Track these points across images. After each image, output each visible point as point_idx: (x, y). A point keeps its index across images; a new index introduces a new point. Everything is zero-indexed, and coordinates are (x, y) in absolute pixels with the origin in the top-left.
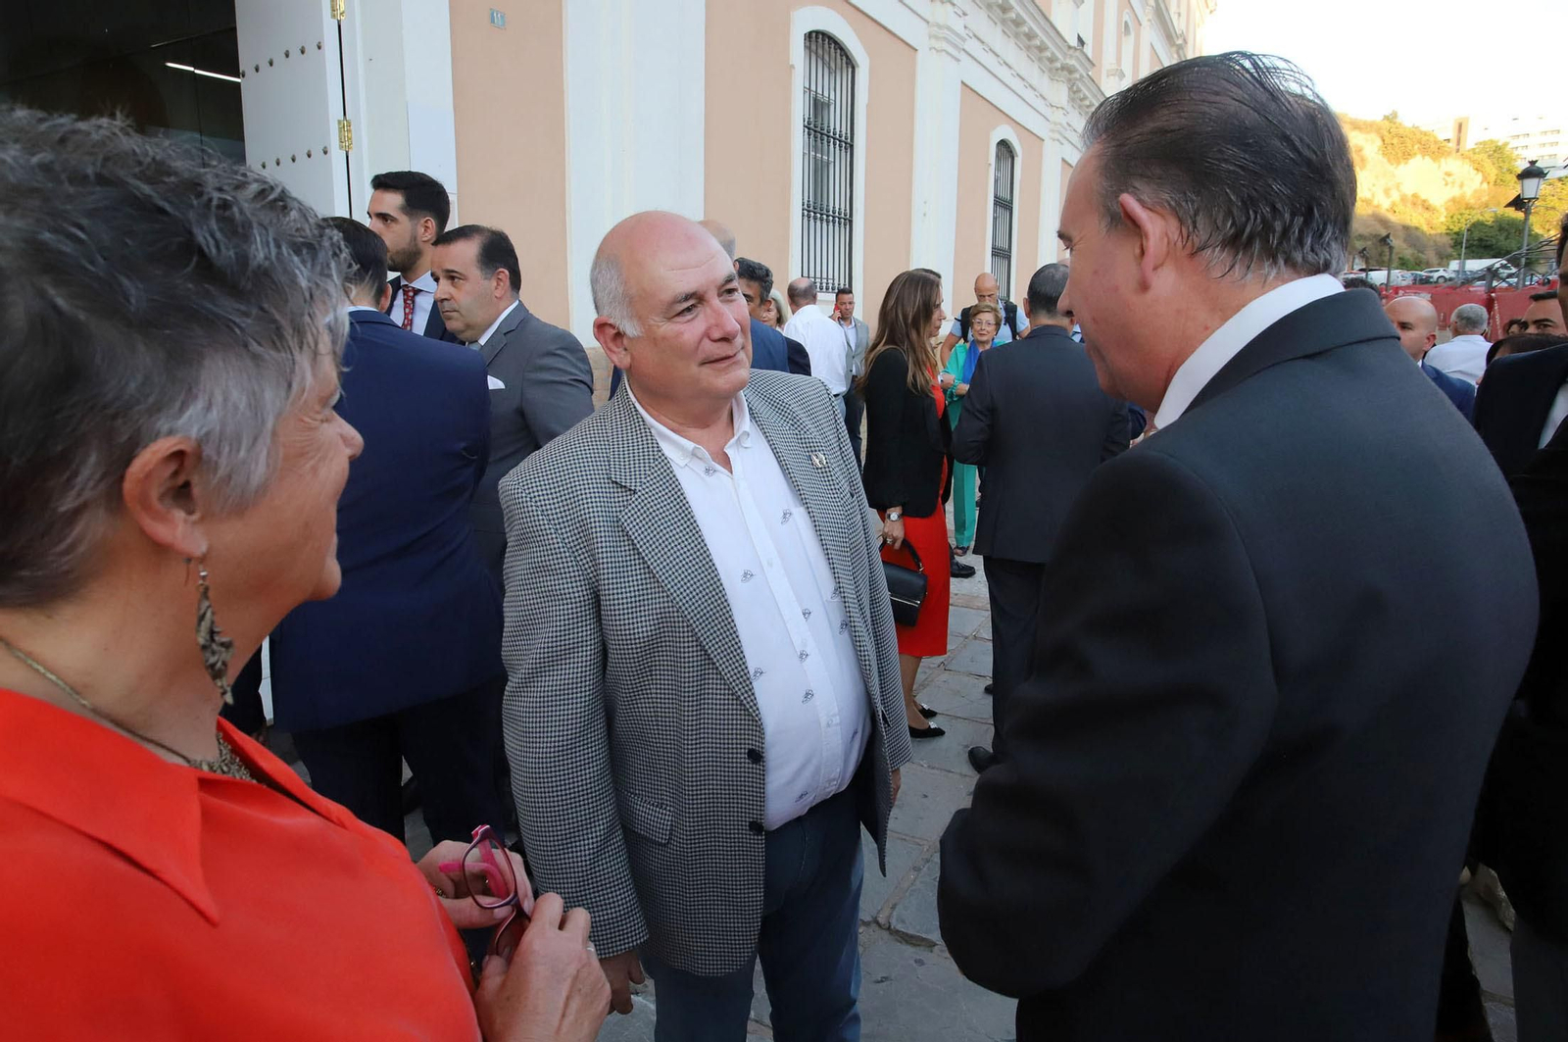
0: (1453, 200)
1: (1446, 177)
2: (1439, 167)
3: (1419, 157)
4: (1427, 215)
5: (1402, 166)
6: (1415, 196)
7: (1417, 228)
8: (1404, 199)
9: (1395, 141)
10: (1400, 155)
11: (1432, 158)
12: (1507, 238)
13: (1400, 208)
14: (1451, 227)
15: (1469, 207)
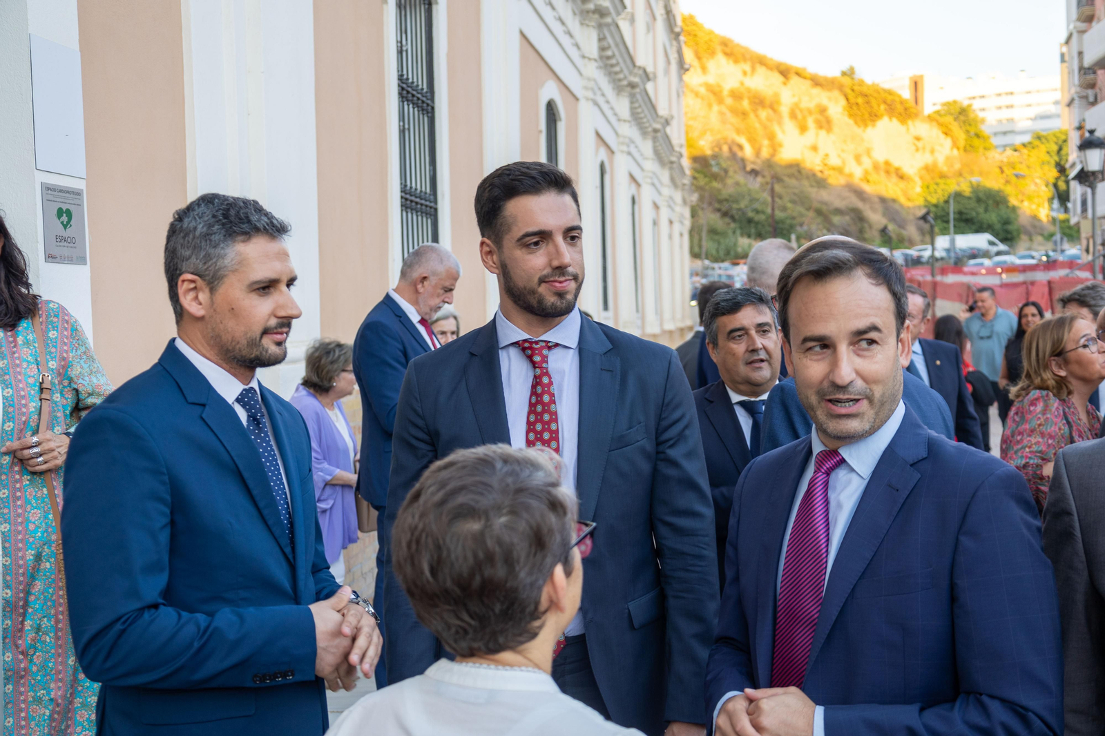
0: (927, 168)
1: (916, 142)
2: (908, 129)
3: (886, 119)
4: (902, 184)
5: (869, 130)
6: (887, 163)
7: (894, 201)
8: (876, 167)
9: (860, 100)
10: (867, 116)
11: (899, 120)
12: (986, 210)
13: (873, 177)
14: (929, 198)
15: (943, 176)
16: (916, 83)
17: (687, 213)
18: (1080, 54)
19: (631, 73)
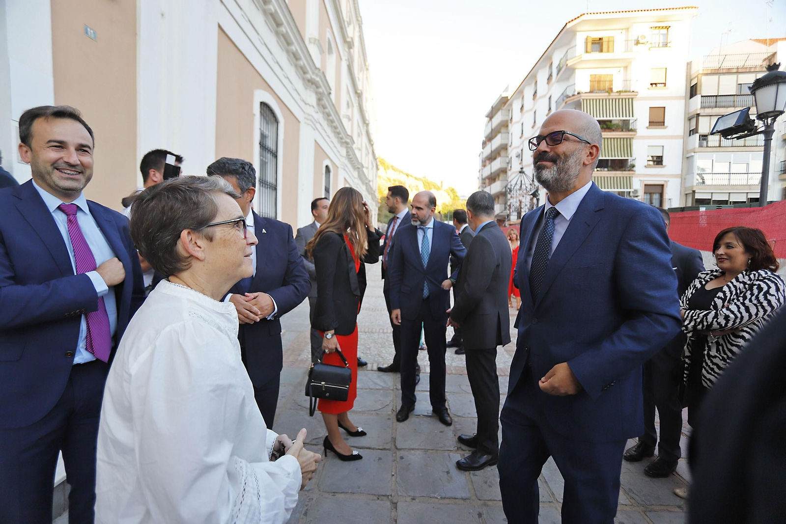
15: (447, 206)
16: (442, 182)
17: (377, 209)
18: (482, 175)
19: (358, 164)
